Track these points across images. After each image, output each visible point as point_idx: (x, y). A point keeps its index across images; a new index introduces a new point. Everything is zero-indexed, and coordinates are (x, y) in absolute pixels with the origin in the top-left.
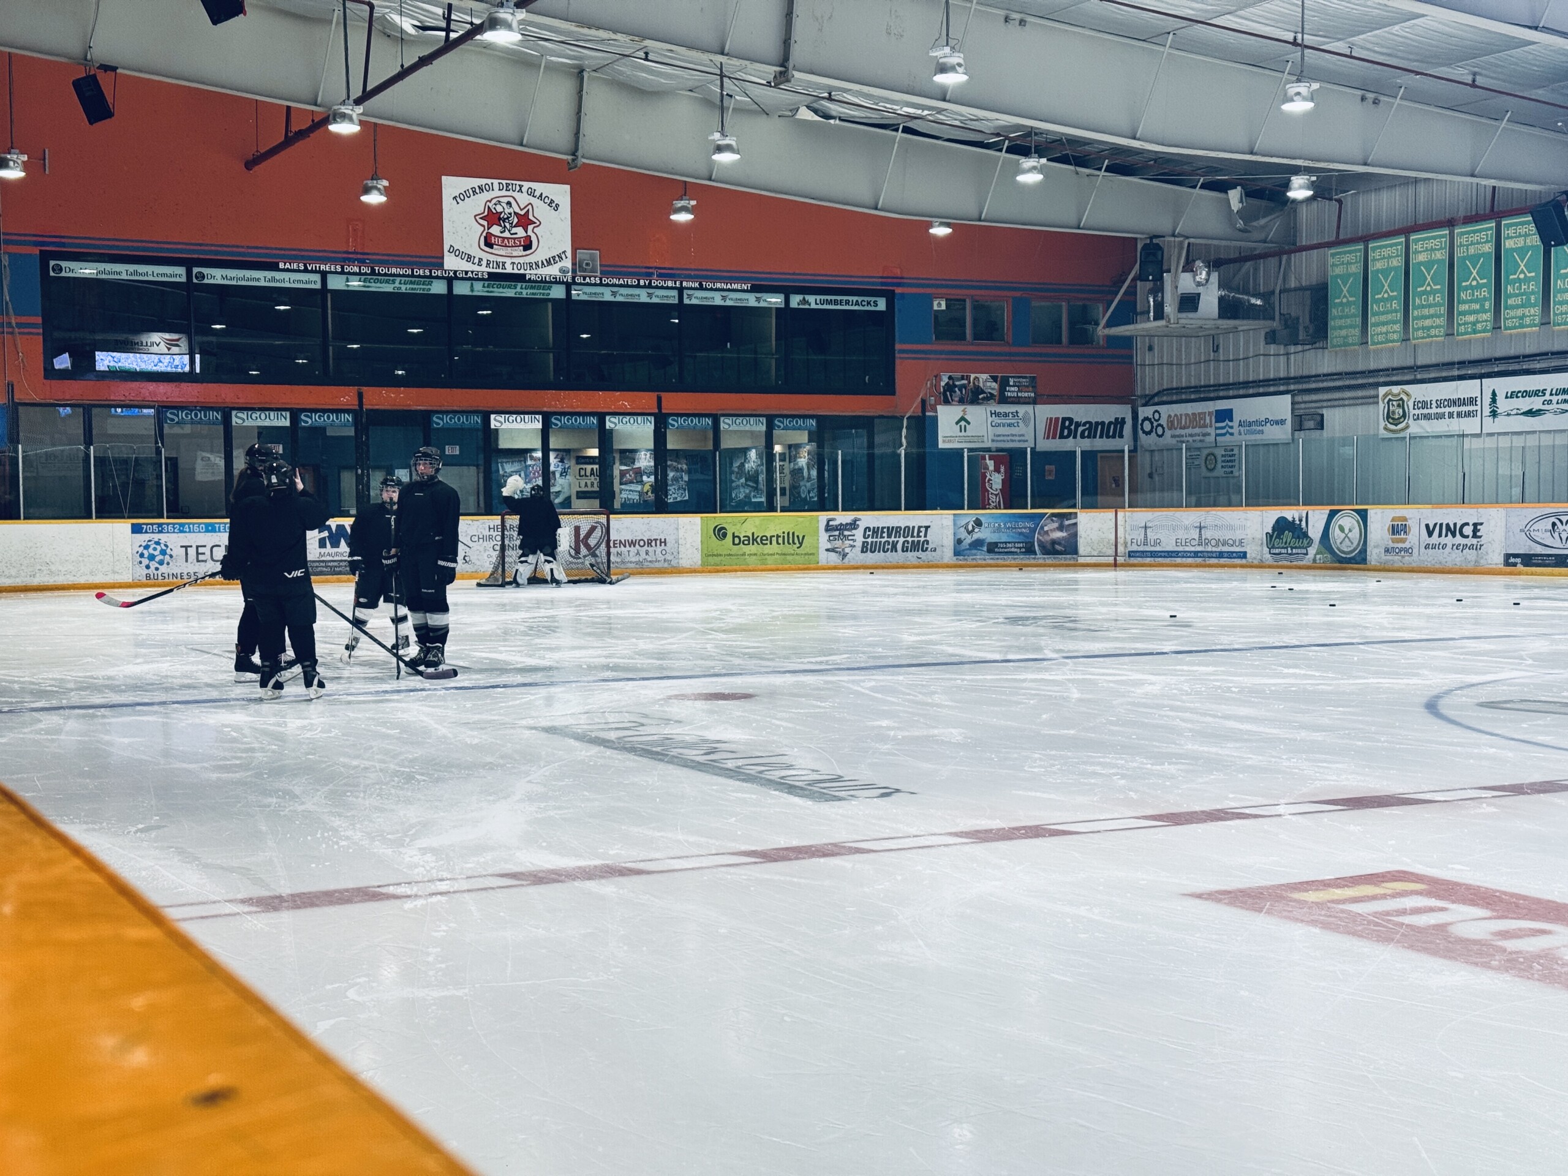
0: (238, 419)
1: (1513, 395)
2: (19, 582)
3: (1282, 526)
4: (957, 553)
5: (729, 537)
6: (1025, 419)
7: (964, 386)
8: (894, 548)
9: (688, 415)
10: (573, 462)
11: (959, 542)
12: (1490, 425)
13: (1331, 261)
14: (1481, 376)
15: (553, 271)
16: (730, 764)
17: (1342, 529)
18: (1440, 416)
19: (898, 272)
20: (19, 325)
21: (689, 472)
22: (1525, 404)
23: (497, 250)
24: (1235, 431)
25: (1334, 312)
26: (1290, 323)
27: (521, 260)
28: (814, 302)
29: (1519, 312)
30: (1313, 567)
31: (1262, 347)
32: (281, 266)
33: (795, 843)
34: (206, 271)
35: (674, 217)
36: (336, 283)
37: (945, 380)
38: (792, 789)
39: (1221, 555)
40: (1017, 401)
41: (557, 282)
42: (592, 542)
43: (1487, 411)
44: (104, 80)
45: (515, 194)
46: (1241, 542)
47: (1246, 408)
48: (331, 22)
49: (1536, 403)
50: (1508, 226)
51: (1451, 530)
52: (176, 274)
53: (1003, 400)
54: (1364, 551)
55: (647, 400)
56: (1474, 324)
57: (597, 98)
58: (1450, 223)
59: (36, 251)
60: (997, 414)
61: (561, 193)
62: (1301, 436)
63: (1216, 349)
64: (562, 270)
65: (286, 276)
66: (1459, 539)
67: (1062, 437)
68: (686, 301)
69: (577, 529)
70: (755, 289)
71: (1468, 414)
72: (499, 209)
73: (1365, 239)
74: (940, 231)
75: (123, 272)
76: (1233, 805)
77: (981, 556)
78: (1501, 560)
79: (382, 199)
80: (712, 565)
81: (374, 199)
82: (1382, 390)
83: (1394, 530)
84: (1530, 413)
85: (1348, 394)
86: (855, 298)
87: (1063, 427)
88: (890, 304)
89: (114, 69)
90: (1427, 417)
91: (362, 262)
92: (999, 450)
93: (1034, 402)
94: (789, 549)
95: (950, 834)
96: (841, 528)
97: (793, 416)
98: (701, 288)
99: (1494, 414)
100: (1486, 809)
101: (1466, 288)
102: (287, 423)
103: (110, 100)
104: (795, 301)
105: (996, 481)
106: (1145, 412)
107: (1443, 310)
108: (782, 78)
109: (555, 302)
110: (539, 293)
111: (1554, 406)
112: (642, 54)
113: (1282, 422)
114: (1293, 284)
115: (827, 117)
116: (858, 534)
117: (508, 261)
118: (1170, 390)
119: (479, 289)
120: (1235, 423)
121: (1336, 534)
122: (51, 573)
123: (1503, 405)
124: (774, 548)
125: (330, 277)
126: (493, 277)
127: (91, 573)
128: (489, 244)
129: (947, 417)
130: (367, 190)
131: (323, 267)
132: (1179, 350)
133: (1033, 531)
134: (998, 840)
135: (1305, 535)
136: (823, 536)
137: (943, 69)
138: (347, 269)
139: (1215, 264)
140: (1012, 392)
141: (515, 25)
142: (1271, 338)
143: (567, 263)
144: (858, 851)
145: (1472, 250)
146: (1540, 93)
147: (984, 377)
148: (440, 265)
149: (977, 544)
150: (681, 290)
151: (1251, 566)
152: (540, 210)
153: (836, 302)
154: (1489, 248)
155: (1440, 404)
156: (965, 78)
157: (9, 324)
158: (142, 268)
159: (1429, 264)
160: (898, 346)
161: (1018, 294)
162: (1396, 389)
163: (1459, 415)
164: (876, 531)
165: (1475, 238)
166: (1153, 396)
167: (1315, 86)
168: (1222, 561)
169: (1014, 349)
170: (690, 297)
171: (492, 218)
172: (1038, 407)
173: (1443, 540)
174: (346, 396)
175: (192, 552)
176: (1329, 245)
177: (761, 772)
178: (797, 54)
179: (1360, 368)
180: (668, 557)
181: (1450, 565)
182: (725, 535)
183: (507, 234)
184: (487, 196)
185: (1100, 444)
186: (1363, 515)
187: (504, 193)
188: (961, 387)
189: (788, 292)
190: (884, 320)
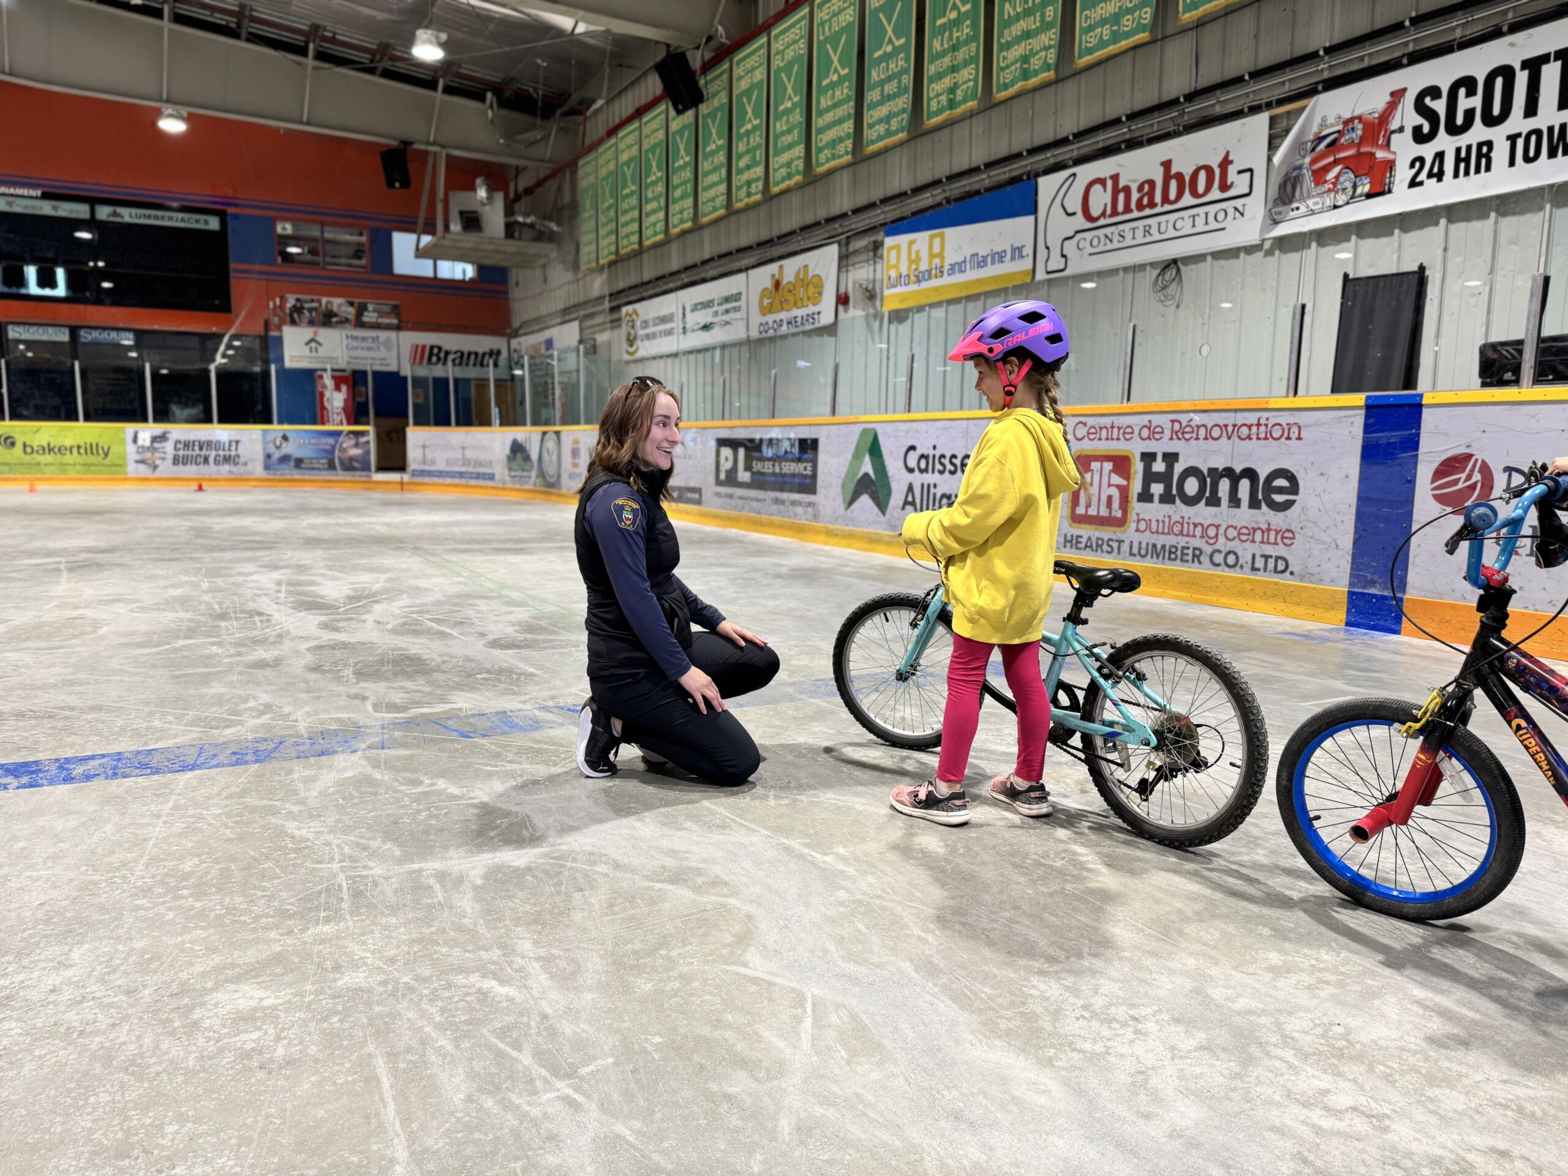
1: (696, 307)
3: (515, 448)
4: (267, 467)
5: (19, 446)
6: (388, 346)
7: (315, 309)
11: (268, 456)
12: (685, 341)
13: (580, 173)
14: (676, 289)
17: (548, 451)
18: (657, 334)
19: (228, 193)
22: (703, 317)
25: (583, 228)
28: (128, 215)
29: (681, 206)
30: (533, 491)
31: (565, 275)
37: (291, 302)
39: (478, 476)
40: (377, 326)
43: (680, 328)
46: (491, 463)
47: (560, 336)
49: (709, 315)
53: (360, 324)
54: (560, 475)
56: (656, 224)
58: (641, 114)
60: (355, 338)
67: (430, 363)
70: (46, 196)
71: (672, 331)
73: (596, 145)
77: (289, 471)
82: (626, 310)
84: (706, 325)
85: (608, 317)
86: (179, 217)
87: (431, 354)
88: (223, 223)
90: (647, 336)
93: (398, 328)
94: (94, 459)
96: (151, 440)
99: (686, 329)
101: (649, 185)
104: (102, 212)
106: (515, 342)
107: (636, 213)
111: (719, 318)
113: (573, 349)
114: (561, 203)
118: (526, 322)
120: (554, 351)
121: (545, 457)
123: (689, 320)
124: (77, 458)
129: (297, 338)
135: (529, 458)
136: (132, 448)
139: (498, 183)
140: (369, 317)
142: (566, 263)
145: (652, 141)
147: (337, 301)
149: (285, 459)
151: (498, 488)
153: (156, 217)
154: (663, 136)
155: (654, 322)
159: (629, 163)
160: (234, 267)
161: (376, 224)
162: (632, 308)
163: (668, 332)
164: (187, 445)
165: (654, 125)
166: (518, 329)
168: (478, 482)
169: (375, 277)
172: (403, 334)
176: (579, 157)
179: (615, 288)
185: (471, 372)
186: (559, 437)
188: (310, 310)
189: (93, 202)
190: (220, 237)
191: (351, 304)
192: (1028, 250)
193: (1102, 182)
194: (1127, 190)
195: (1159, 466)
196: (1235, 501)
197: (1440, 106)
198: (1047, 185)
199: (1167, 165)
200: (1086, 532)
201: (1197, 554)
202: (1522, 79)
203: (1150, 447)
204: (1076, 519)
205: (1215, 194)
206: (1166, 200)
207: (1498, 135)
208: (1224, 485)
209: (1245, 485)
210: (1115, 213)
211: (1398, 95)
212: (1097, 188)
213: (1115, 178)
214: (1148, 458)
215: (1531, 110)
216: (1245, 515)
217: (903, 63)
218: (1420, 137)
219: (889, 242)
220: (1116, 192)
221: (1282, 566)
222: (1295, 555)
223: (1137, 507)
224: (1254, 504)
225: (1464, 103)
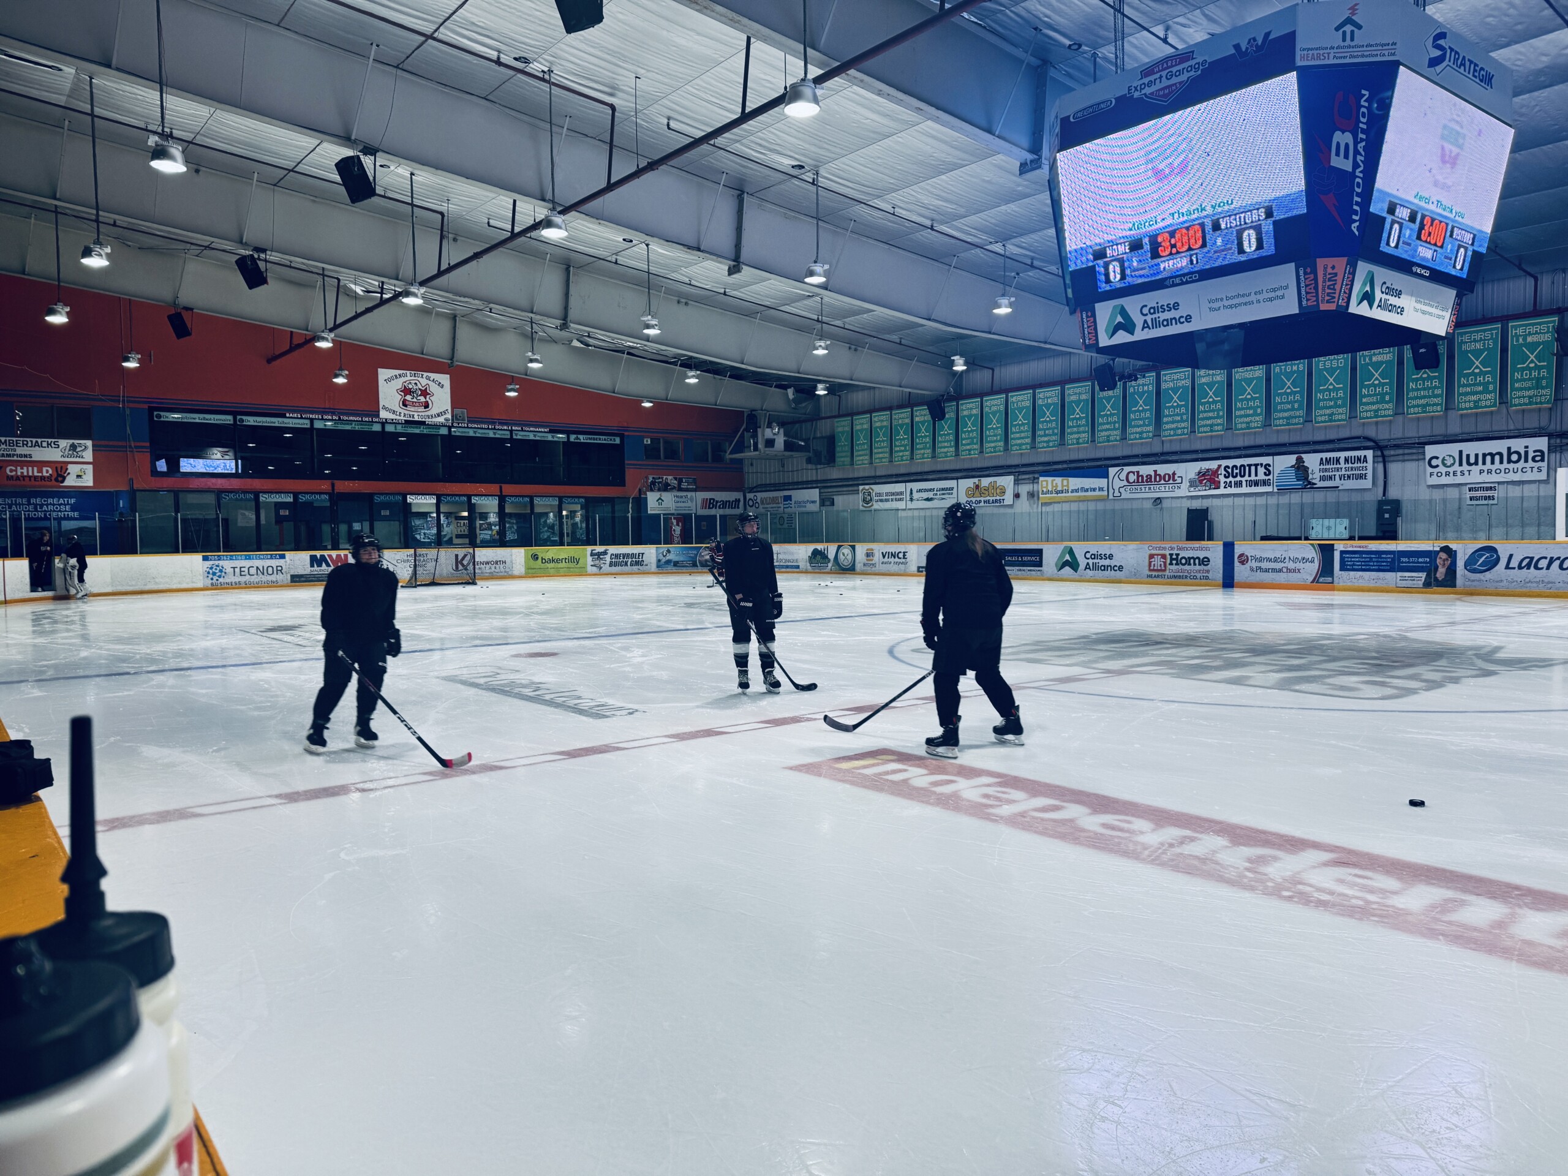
0: (263, 498)
1: (920, 491)
2: (137, 588)
3: (816, 553)
4: (658, 567)
5: (540, 559)
6: (691, 499)
8: (626, 564)
9: (516, 496)
10: (453, 519)
11: (659, 561)
12: (910, 505)
13: (836, 424)
14: (905, 482)
15: (441, 419)
16: (547, 697)
17: (844, 555)
18: (887, 500)
19: (625, 425)
20: (136, 447)
21: (517, 523)
22: (925, 495)
23: (409, 408)
24: (793, 506)
25: (838, 449)
26: (817, 454)
27: (423, 414)
28: (582, 438)
29: (922, 451)
30: (830, 573)
31: (805, 466)
32: (288, 415)
33: (585, 745)
34: (244, 418)
35: (507, 394)
36: (318, 425)
37: (651, 479)
38: (581, 712)
39: (787, 567)
40: (687, 490)
41: (443, 426)
42: (465, 562)
43: (908, 498)
44: (186, 315)
45: (419, 379)
46: (797, 561)
47: (799, 495)
48: (315, 287)
49: (930, 495)
50: (917, 411)
51: (893, 555)
52: (228, 419)
53: (680, 489)
54: (854, 565)
55: (494, 488)
56: (902, 456)
57: (464, 332)
58: (890, 408)
59: (146, 406)
60: (677, 497)
61: (445, 379)
62: (824, 509)
63: (783, 466)
64: (446, 420)
65: (290, 421)
66: (897, 560)
67: (709, 508)
68: (514, 437)
69: (457, 556)
70: (551, 431)
71: (900, 500)
72: (410, 386)
73: (852, 414)
74: (647, 405)
75: (197, 418)
76: (804, 713)
77: (670, 568)
78: (916, 569)
79: (345, 381)
80: (531, 573)
81: (340, 380)
82: (861, 487)
83: (868, 555)
84: (928, 499)
85: (845, 489)
86: (604, 437)
87: (710, 503)
88: (622, 440)
89: (192, 309)
90: (881, 501)
91: (333, 414)
92: (678, 514)
93: (695, 490)
94: (571, 565)
95: (666, 736)
96: (599, 554)
97: (573, 497)
98: (522, 430)
99: (911, 500)
100: (921, 711)
101: (898, 440)
102: (292, 500)
103: (189, 326)
104: (573, 438)
105: (677, 530)
106: (750, 496)
107: (888, 450)
108: (564, 326)
109: (442, 436)
110: (433, 432)
111: (938, 496)
112: (488, 309)
113: (814, 502)
114: (818, 435)
115: (588, 345)
116: (608, 558)
117: (416, 414)
118: (761, 485)
119: (400, 429)
120: (793, 502)
121: (841, 557)
122: (156, 583)
123: (916, 495)
124: (563, 565)
125: (315, 421)
126: (407, 422)
127: (179, 583)
128: (406, 406)
129: (652, 498)
130: (336, 376)
131: (311, 416)
132: (765, 466)
133: (696, 555)
134: (689, 739)
135: (827, 557)
136: (589, 559)
137: (648, 327)
138: (325, 417)
139: (781, 424)
140: (684, 485)
141: (419, 295)
142: (809, 461)
143: (449, 416)
144: (618, 749)
145: (900, 422)
146: (930, 349)
147: (670, 478)
148: (378, 416)
149: (668, 562)
150: (511, 431)
151: (802, 572)
152: (433, 388)
153: (594, 439)
154: (908, 421)
155: (887, 494)
156: (659, 332)
157: (130, 447)
158: (207, 416)
159: (881, 428)
160: (626, 462)
161: (685, 436)
162: (867, 487)
163: (896, 500)
164: (617, 556)
165: (902, 416)
166: (753, 488)
167: (828, 342)
168: (788, 570)
169: (685, 464)
170: (516, 435)
171: (406, 391)
172: (698, 493)
173: (890, 560)
174: (325, 486)
175: (237, 570)
176: (835, 417)
177: (564, 702)
178: (573, 314)
179: (851, 476)
180: (507, 570)
181: (892, 572)
182: (537, 558)
183: (415, 400)
184: (403, 379)
185: (728, 511)
186: (853, 547)
187: (413, 378)
188: (659, 483)
189: (568, 433)
190: (619, 448)
191: (676, 479)
192: (1106, 489)
193: (1133, 473)
194: (1142, 476)
195: (1174, 557)
196: (1195, 564)
197: (1230, 470)
198: (1112, 471)
199: (1155, 471)
200: (1154, 573)
201: (1186, 577)
202: (1247, 468)
203: (1171, 552)
204: (1150, 570)
205: (1171, 482)
206: (1155, 481)
207: (1243, 479)
208: (1192, 561)
209: (1197, 561)
210: (1138, 482)
211: (1220, 466)
212: (1131, 475)
213: (1138, 472)
214: (1171, 555)
215: (1250, 476)
216: (1197, 567)
217: (1055, 425)
218: (1225, 477)
219: (1041, 479)
220: (1138, 476)
221: (1207, 578)
222: (1210, 575)
223: (1168, 567)
224: (1200, 565)
225: (1235, 471)
